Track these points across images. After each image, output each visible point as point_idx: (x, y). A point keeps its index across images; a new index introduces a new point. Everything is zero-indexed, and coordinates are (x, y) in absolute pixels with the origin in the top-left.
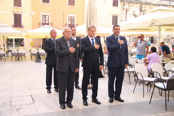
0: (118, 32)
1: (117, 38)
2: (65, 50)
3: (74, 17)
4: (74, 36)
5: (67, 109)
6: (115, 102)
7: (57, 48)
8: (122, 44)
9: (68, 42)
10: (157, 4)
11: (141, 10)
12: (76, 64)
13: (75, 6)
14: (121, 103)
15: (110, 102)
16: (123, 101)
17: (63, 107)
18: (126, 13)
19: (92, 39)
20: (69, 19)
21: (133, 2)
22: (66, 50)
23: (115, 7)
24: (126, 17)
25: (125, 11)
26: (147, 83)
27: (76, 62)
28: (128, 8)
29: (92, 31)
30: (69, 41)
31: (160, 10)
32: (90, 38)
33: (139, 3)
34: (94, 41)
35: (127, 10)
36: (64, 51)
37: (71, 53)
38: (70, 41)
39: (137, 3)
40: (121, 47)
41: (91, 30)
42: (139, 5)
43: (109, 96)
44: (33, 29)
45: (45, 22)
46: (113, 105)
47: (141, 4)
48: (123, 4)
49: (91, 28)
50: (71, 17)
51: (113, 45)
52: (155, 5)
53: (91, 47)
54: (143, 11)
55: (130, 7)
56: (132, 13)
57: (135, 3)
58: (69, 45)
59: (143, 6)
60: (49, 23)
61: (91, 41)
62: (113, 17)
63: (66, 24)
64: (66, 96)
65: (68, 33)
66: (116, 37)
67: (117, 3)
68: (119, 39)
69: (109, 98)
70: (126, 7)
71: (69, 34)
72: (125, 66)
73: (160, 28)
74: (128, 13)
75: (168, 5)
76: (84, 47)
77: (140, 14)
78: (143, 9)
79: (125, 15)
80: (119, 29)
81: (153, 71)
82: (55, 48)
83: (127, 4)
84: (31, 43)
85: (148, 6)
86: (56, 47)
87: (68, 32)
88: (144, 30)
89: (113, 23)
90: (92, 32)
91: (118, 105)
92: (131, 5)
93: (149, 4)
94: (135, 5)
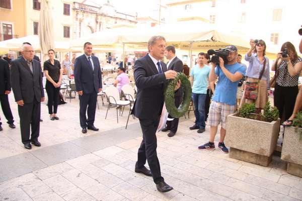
0: (90, 51)
3: (11, 25)
5: (34, 148)
6: (90, 132)
9: (30, 64)
10: (114, 16)
11: (97, 22)
13: (12, 10)
14: (96, 132)
15: (84, 133)
16: (97, 130)
17: (29, 146)
18: (80, 23)
20: (4, 27)
21: (88, 12)
23: (67, 16)
24: (80, 28)
25: (78, 22)
26: (118, 106)
28: (82, 18)
31: (124, 25)
33: (94, 13)
35: (81, 21)
38: (32, 62)
39: (92, 13)
42: (94, 16)
43: (82, 126)
46: (88, 136)
47: (97, 14)
48: (75, 13)
50: (7, 25)
52: (111, 17)
54: (99, 23)
55: (85, 17)
56: (87, 24)
57: (90, 13)
59: (99, 17)
62: (65, 27)
64: (31, 133)
66: (88, 57)
67: (69, 11)
69: (81, 129)
70: (80, 16)
73: (124, 45)
74: (82, 23)
75: (124, 19)
77: (96, 26)
78: (99, 21)
79: (78, 27)
80: (91, 48)
81: (125, 93)
83: (81, 13)
85: (104, 18)
88: (107, 46)
89: (65, 35)
91: (93, 135)
92: (85, 14)
93: (105, 16)
94: (90, 15)
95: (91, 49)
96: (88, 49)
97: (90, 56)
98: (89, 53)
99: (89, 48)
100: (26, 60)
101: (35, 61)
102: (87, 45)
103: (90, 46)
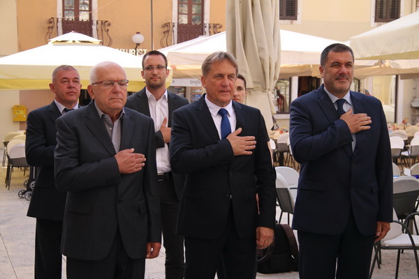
0: (342, 75)
1: (341, 102)
2: (99, 161)
4: (159, 91)
7: (65, 152)
8: (363, 131)
9: (112, 126)
12: (149, 224)
19: (223, 113)
22: (103, 161)
27: (148, 212)
29: (221, 76)
30: (116, 123)
32: (214, 110)
34: (232, 120)
36: (93, 166)
37: (124, 175)
38: (122, 121)
40: (354, 144)
41: (216, 72)
44: (21, 49)
45: (77, 18)
49: (215, 62)
51: (317, 137)
53: (214, 147)
58: (116, 140)
60: (95, 18)
61: (217, 121)
63: (167, 25)
65: (110, 89)
66: (334, 99)
68: (346, 107)
71: (115, 92)
72: (376, 231)
76: (182, 149)
80: (349, 65)
82: (56, 154)
84: (16, 108)
86: (58, 150)
87: (112, 83)
89: (381, 12)
90: (219, 82)
95: (344, 69)
96: (335, 70)
97: (347, 97)
98: (337, 85)
99: (337, 64)
100: (101, 113)
101: (132, 117)
102: (331, 53)
103: (341, 57)
